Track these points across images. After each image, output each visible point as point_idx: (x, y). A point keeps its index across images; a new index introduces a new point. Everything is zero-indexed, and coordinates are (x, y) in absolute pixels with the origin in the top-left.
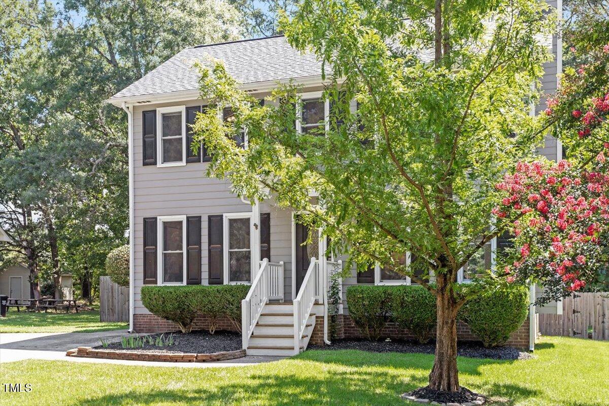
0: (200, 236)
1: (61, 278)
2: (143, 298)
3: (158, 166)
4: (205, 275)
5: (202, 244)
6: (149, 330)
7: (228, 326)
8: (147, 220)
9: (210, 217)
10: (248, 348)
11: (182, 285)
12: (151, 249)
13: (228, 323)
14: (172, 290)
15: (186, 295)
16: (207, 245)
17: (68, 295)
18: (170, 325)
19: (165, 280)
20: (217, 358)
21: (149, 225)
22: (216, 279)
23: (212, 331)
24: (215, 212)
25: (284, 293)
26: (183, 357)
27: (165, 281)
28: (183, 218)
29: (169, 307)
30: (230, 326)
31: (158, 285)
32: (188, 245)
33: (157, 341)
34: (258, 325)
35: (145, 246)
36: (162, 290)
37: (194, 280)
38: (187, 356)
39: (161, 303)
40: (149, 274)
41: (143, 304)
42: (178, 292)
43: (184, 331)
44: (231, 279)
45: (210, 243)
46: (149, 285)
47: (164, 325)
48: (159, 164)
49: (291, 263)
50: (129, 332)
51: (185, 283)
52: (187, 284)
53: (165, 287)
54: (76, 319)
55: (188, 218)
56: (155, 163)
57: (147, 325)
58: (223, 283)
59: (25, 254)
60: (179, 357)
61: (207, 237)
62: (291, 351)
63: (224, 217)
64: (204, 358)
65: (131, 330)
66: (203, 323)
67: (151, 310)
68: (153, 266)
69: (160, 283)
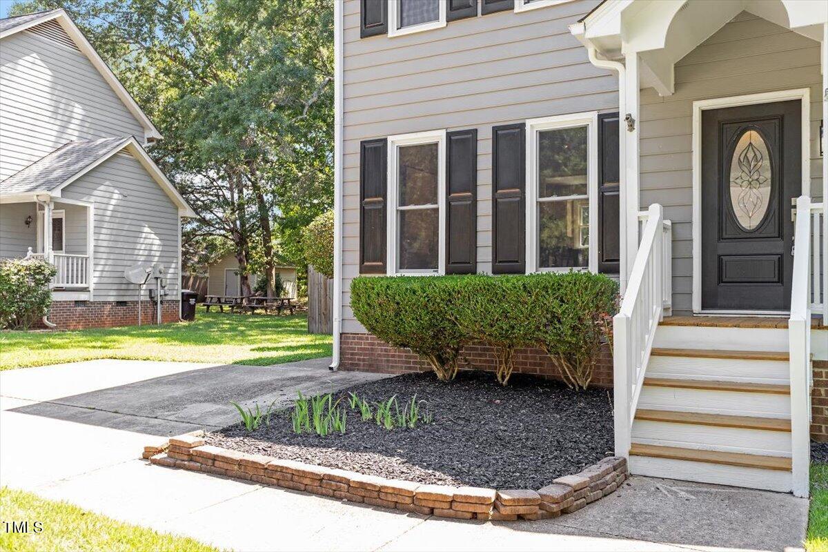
0: (475, 171)
1: (274, 270)
2: (354, 302)
3: (390, 34)
4: (485, 255)
5: (479, 188)
6: (370, 365)
7: (535, 364)
8: (367, 146)
9: (496, 130)
10: (631, 454)
11: (436, 275)
12: (374, 203)
13: (534, 358)
14: (416, 286)
15: (450, 297)
16: (490, 189)
17: (290, 291)
18: (411, 357)
19: (402, 265)
20: (563, 506)
21: (373, 153)
22: (509, 261)
23: (503, 377)
24: (507, 117)
25: (673, 294)
26: (453, 501)
27: (401, 268)
28: (440, 137)
29: (410, 325)
30: (541, 365)
31: (388, 275)
32: (449, 191)
33: (380, 412)
34: (648, 383)
35: (363, 197)
36: (395, 285)
37: (462, 264)
38: (467, 500)
39: (392, 314)
40: (372, 251)
41: (356, 314)
42: (429, 291)
43: (440, 375)
44: (543, 263)
45: (496, 187)
46: (368, 275)
47: (399, 356)
48: (393, 31)
49: (691, 223)
50: (331, 369)
51: (442, 271)
52: (447, 273)
53: (402, 278)
54: (280, 326)
55: (449, 135)
56: (385, 31)
57: (365, 355)
58: (524, 273)
59: (232, 240)
60: (441, 498)
61: (490, 172)
62: (779, 474)
63: (528, 129)
64: (522, 510)
65: (335, 364)
66: (480, 355)
67: (372, 329)
68: (379, 238)
69: (391, 270)
